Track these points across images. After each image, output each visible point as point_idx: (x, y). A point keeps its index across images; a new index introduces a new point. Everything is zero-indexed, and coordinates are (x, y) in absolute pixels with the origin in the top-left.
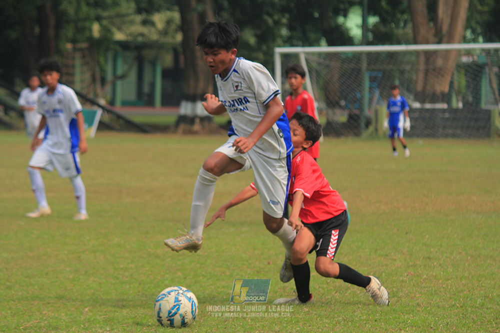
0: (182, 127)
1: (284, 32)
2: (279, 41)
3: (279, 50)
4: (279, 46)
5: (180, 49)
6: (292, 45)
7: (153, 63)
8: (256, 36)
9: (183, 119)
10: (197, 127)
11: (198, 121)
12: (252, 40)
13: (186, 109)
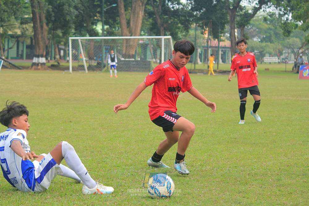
0: (34, 67)
1: (73, 31)
2: (71, 34)
3: (70, 38)
4: (71, 37)
5: (33, 38)
6: (76, 36)
7: (23, 43)
8: (62, 33)
9: (34, 64)
10: (39, 67)
11: (40, 65)
12: (61, 34)
13: (35, 60)
